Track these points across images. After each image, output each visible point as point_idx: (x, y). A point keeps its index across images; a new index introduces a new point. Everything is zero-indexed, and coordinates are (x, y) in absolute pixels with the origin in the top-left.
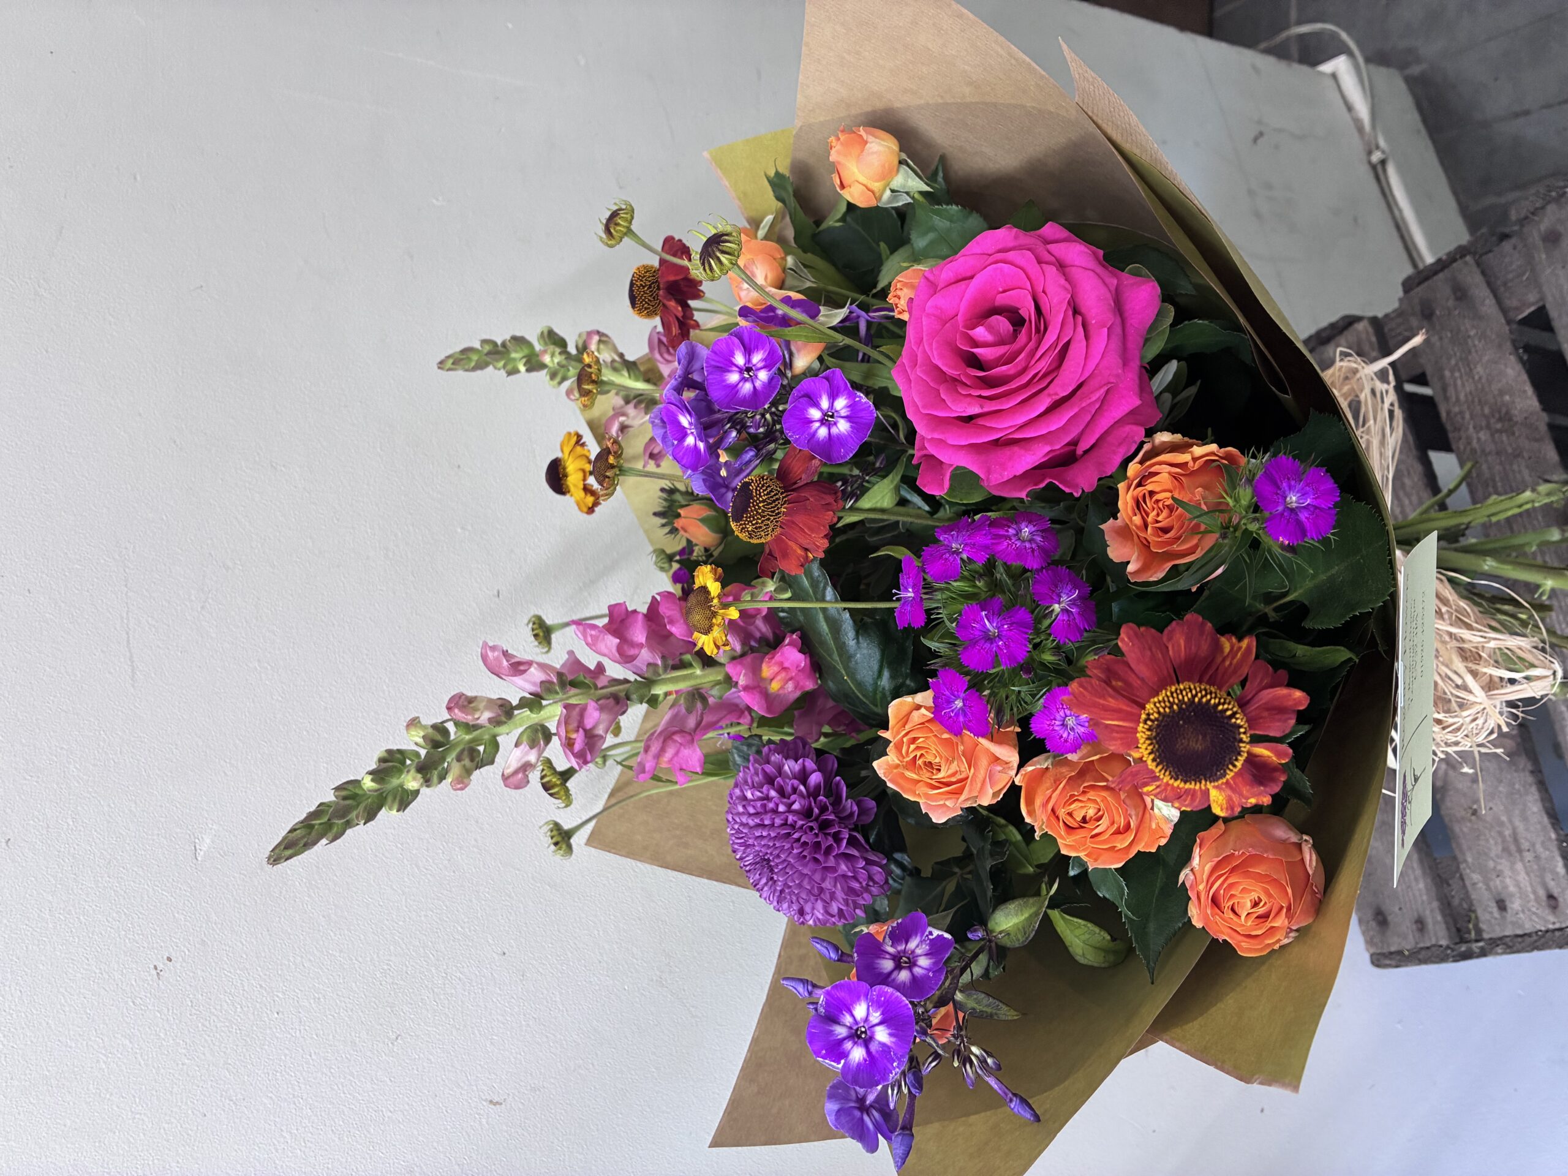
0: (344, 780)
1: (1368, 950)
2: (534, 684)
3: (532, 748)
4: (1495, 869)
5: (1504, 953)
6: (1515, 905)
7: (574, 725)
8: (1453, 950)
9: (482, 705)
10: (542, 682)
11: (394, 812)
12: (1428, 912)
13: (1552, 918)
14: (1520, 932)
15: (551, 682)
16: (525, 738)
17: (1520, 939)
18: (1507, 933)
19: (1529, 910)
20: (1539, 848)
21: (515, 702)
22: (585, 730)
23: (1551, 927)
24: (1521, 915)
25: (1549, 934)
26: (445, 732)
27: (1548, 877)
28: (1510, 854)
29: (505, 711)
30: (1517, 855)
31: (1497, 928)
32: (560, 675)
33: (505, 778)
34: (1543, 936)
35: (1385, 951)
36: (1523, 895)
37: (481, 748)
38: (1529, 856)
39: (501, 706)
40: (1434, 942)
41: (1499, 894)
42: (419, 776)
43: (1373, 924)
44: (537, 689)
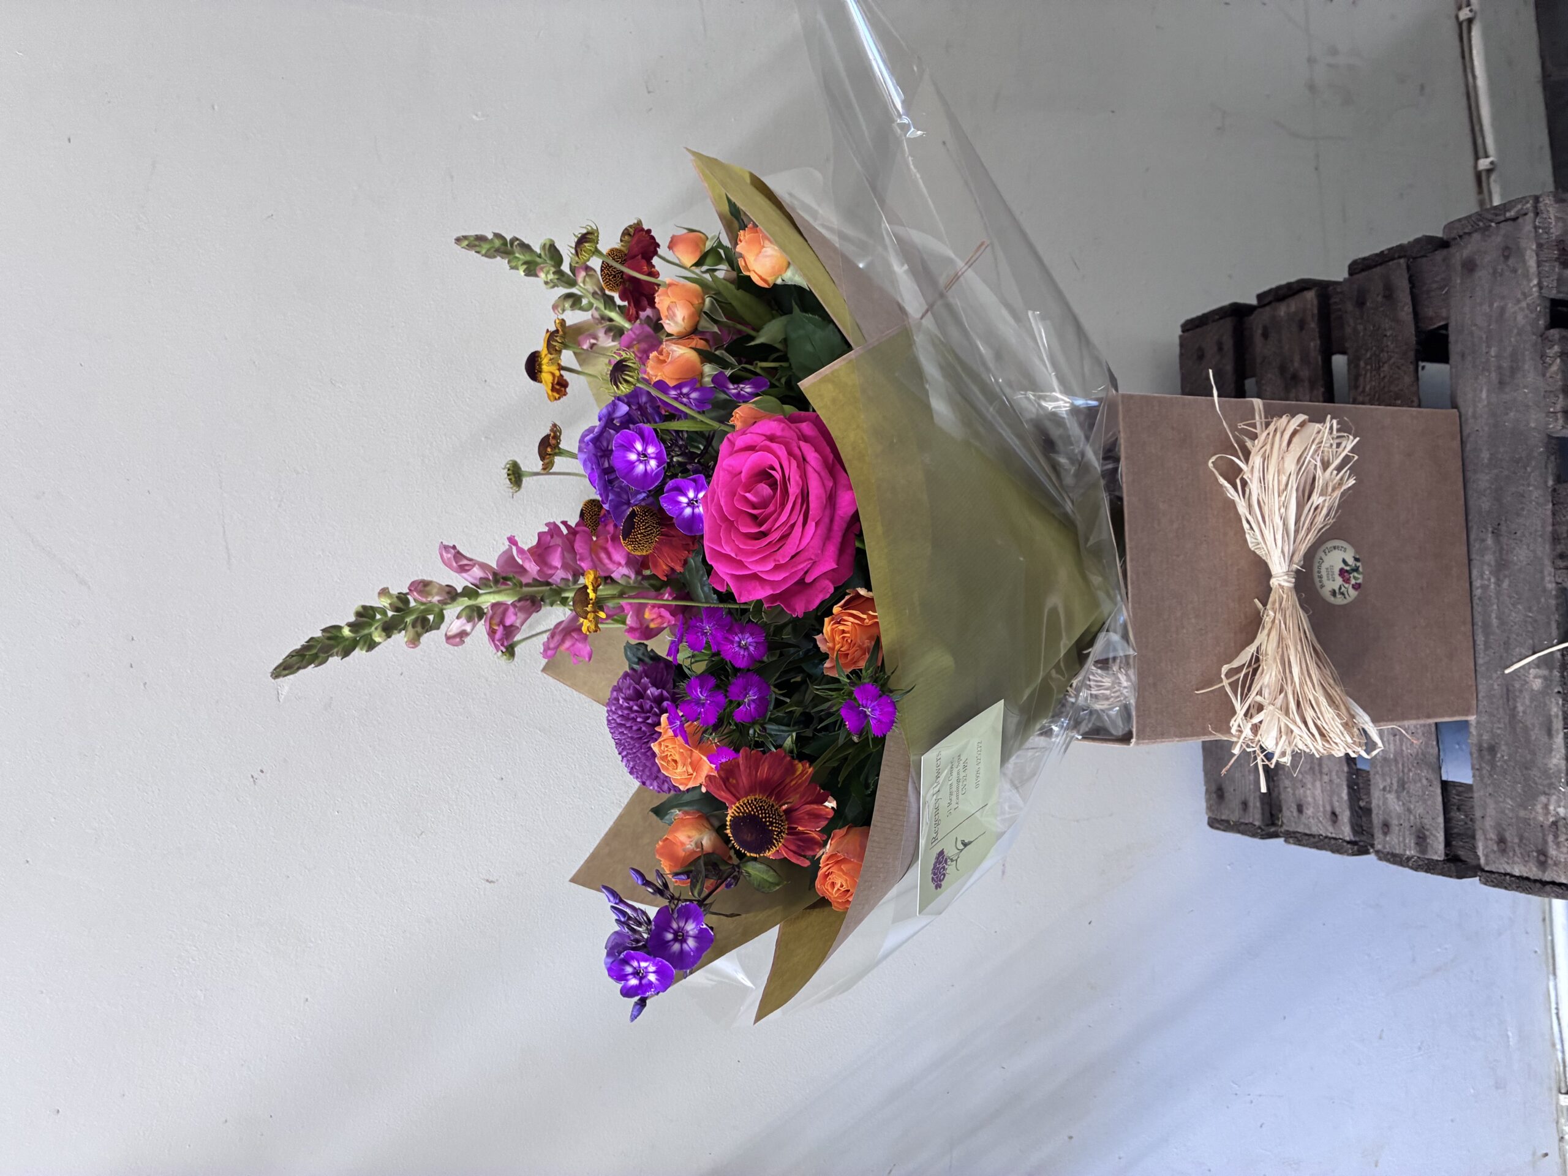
0: (328, 625)
1: (1207, 813)
2: (476, 579)
3: (468, 621)
4: (1301, 781)
5: (1295, 844)
6: (1309, 812)
7: (497, 620)
8: (1262, 830)
9: (435, 591)
10: (481, 579)
11: (364, 652)
12: (1252, 799)
13: (1331, 829)
14: (1308, 832)
15: (487, 579)
16: (464, 614)
17: (1307, 837)
18: (1299, 830)
19: (1318, 819)
20: (1334, 777)
21: (459, 590)
22: (504, 626)
23: (1329, 835)
24: (1311, 820)
25: (1326, 840)
26: (407, 602)
27: (1335, 798)
28: (1314, 773)
29: (452, 595)
30: (1318, 775)
31: (1293, 824)
32: (495, 574)
33: (448, 638)
34: (1322, 840)
35: (1218, 817)
36: (1316, 806)
37: (431, 617)
38: (1326, 778)
39: (448, 593)
40: (1251, 820)
41: (1301, 800)
42: (384, 634)
43: (1215, 796)
44: (477, 582)
